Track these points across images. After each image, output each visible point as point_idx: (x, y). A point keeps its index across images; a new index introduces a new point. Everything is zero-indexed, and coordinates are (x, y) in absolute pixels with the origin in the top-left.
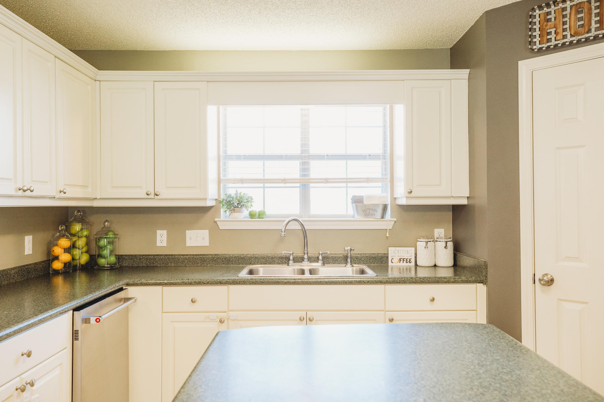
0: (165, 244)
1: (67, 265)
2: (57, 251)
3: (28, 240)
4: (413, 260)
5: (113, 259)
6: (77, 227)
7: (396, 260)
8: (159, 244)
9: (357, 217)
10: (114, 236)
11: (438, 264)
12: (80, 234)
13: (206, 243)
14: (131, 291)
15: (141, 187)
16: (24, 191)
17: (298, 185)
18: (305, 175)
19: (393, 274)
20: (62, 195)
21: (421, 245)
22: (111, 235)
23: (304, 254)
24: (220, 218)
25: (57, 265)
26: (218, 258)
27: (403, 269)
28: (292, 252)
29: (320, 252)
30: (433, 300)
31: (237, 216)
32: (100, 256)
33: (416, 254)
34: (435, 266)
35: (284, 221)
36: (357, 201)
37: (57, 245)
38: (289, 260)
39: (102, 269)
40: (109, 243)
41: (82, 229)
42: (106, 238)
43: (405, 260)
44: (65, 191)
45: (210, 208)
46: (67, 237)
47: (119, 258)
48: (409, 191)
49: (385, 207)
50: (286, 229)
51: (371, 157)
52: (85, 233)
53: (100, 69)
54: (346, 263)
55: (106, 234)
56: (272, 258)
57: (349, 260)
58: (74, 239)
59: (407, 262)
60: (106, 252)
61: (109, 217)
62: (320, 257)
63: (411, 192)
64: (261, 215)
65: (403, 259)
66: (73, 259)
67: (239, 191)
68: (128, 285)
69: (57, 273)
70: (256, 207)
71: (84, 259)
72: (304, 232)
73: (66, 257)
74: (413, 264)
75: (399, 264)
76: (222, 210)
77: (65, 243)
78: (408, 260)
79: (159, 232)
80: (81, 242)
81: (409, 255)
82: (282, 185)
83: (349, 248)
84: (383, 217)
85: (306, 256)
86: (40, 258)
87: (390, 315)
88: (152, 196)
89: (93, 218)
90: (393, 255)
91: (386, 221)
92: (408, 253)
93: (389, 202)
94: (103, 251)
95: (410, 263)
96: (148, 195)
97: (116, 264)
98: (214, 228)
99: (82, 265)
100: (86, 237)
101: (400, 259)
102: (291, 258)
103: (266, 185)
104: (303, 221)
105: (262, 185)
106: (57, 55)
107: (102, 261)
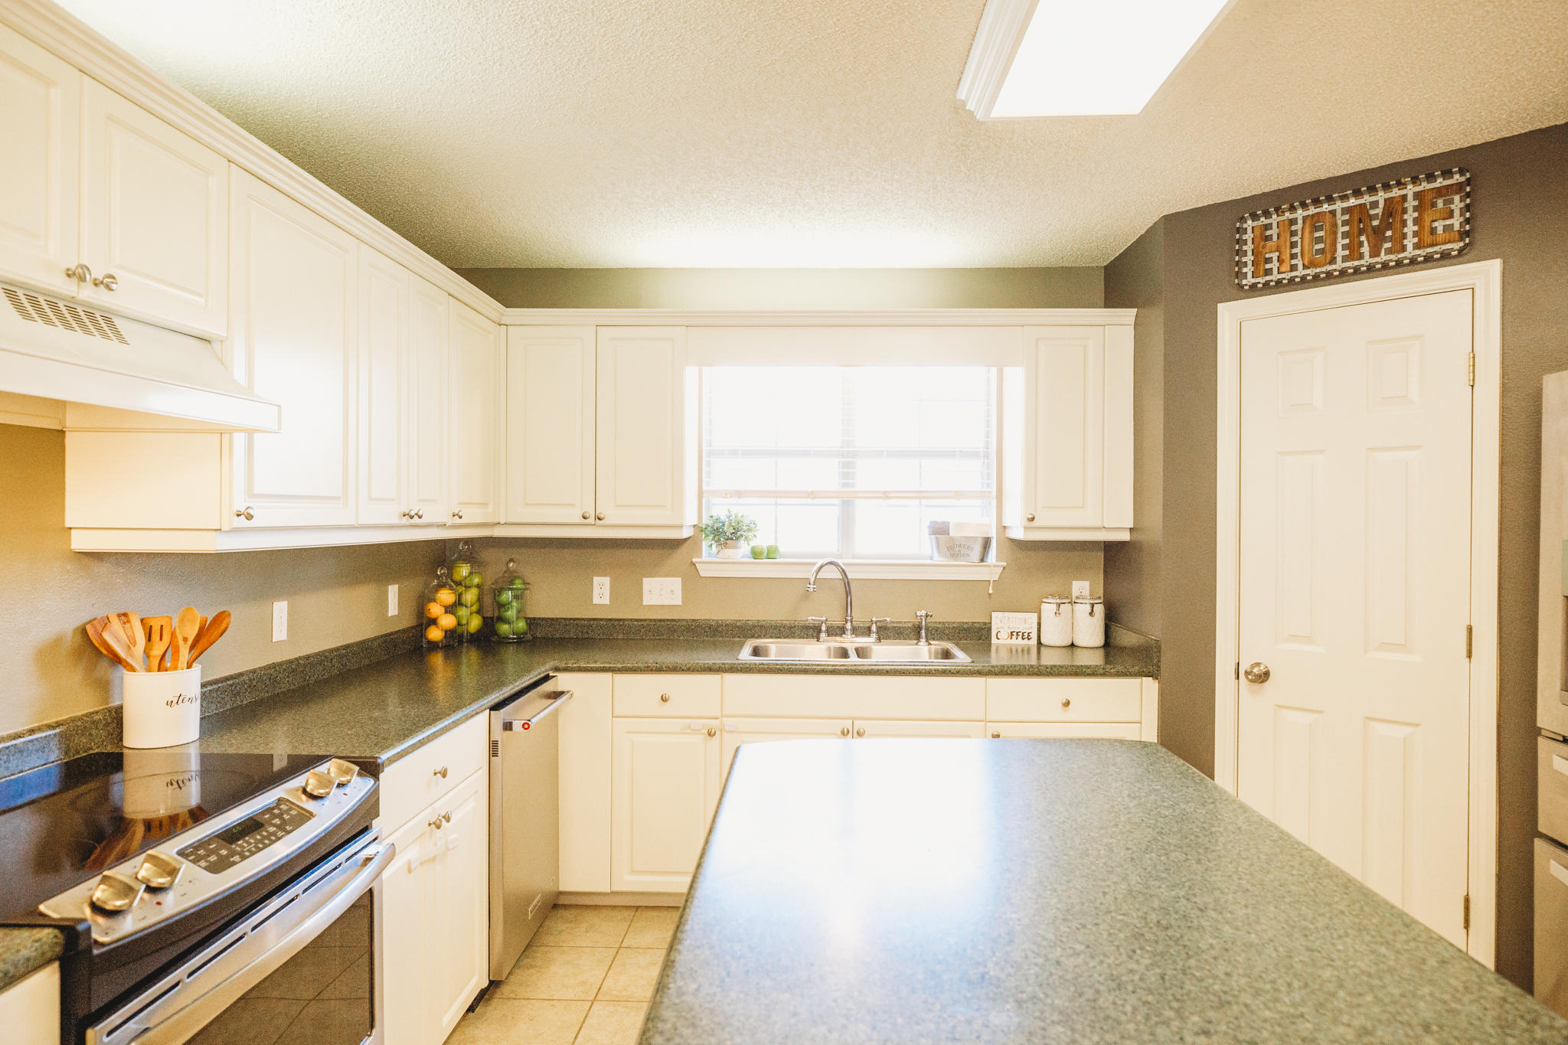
0: (606, 600)
1: (450, 634)
2: (435, 610)
3: (393, 590)
4: (1034, 636)
5: (521, 625)
6: (464, 570)
7: (1004, 635)
8: (596, 600)
9: (938, 559)
10: (523, 587)
11: (1077, 642)
12: (468, 582)
13: (677, 600)
14: (563, 681)
15: (573, 505)
16: (412, 517)
17: (837, 501)
18: (845, 485)
19: (998, 658)
20: (457, 520)
21: (1048, 609)
22: (518, 584)
23: (847, 622)
24: (701, 557)
25: (435, 634)
26: (698, 626)
27: (1017, 651)
28: (824, 619)
29: (874, 619)
30: (1067, 704)
31: (729, 553)
32: (501, 619)
33: (1039, 624)
34: (1073, 645)
35: (814, 564)
36: (940, 530)
37: (434, 601)
38: (820, 631)
39: (504, 641)
40: (516, 597)
41: (471, 573)
42: (511, 589)
43: (1021, 634)
44: (461, 514)
45: (686, 540)
46: (451, 588)
47: (532, 622)
48: (1030, 516)
49: (987, 543)
50: (818, 577)
51: (966, 455)
52: (476, 580)
53: (507, 306)
54: (918, 638)
55: (512, 582)
56: (790, 628)
57: (923, 632)
58: (461, 589)
59: (1023, 639)
60: (511, 614)
61: (514, 553)
62: (874, 628)
63: (1033, 519)
64: (771, 554)
65: (1017, 633)
66: (459, 624)
67: (735, 510)
68: (557, 669)
69: (434, 646)
70: (762, 540)
71: (475, 624)
72: (847, 584)
73: (448, 621)
74: (1034, 641)
75: (1009, 641)
76: (705, 544)
77: (446, 596)
78: (1026, 635)
79: (597, 580)
80: (470, 596)
81: (1027, 626)
82: (809, 501)
83: (923, 613)
84: (982, 560)
85: (849, 626)
86: (408, 622)
87: (994, 728)
88: (591, 520)
89: (488, 555)
90: (1000, 625)
91: (989, 566)
92: (1026, 622)
93: (993, 533)
94: (506, 611)
95: (1029, 639)
96: (584, 518)
97: (525, 633)
98: (691, 576)
99: (472, 635)
100: (478, 586)
101: (1012, 633)
102: (824, 628)
103: (780, 501)
104: (844, 564)
105: (772, 501)
106: (451, 293)
107: (504, 628)
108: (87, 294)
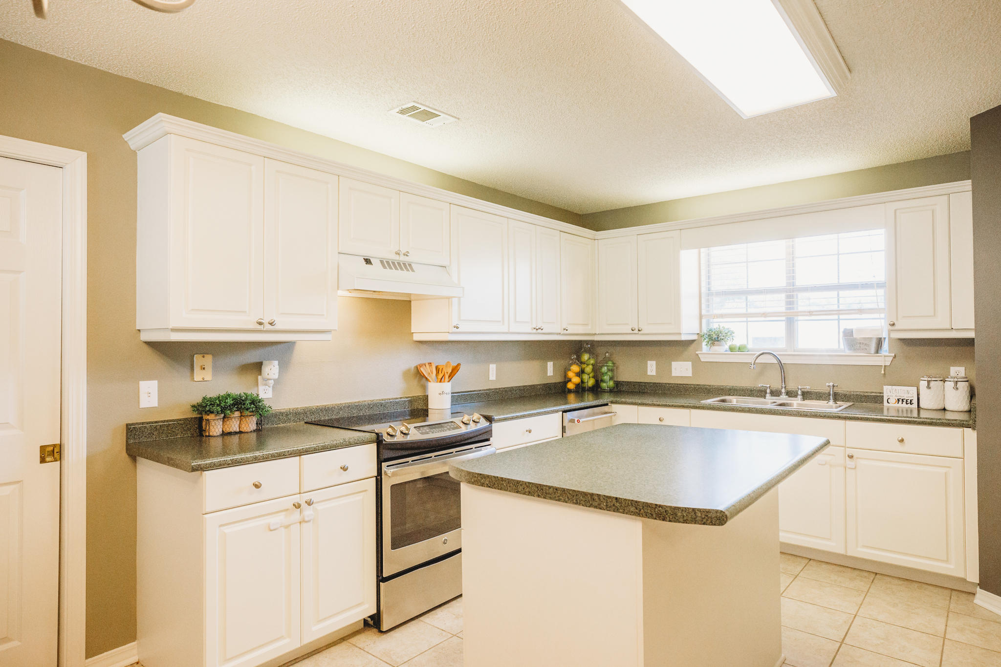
0: (654, 373)
1: (577, 386)
2: (571, 374)
3: (550, 365)
4: (915, 401)
5: (611, 384)
6: (586, 357)
7: (893, 400)
8: (649, 373)
9: (848, 352)
10: (612, 365)
11: (946, 408)
12: (588, 362)
13: (689, 373)
14: (615, 407)
15: (628, 324)
16: (537, 330)
17: (784, 318)
18: (790, 309)
19: (886, 415)
20: (565, 332)
21: (923, 384)
22: (610, 364)
23: (782, 388)
24: (701, 351)
25: (570, 386)
26: (699, 388)
27: (902, 411)
28: (768, 386)
29: (800, 387)
30: (902, 441)
31: (717, 349)
32: (602, 381)
33: (918, 395)
34: (944, 409)
35: (755, 354)
36: (848, 334)
37: (570, 370)
38: (766, 393)
39: (603, 391)
40: (609, 370)
41: (589, 359)
42: (607, 366)
43: (905, 400)
44: (567, 329)
45: (693, 341)
46: (577, 364)
47: (617, 384)
48: (892, 323)
49: (880, 342)
50: (756, 362)
52: (592, 361)
53: (597, 230)
54: (829, 399)
55: (607, 363)
56: (751, 391)
57: (831, 397)
58: (584, 366)
59: (907, 404)
60: (606, 378)
61: (611, 349)
62: (800, 392)
63: (894, 324)
64: (740, 349)
65: (902, 400)
66: (582, 382)
67: (722, 325)
68: (612, 402)
69: (570, 391)
70: (737, 342)
71: (591, 382)
72: (781, 366)
73: (576, 380)
74: (915, 405)
75: (896, 405)
76: (704, 343)
77: (576, 368)
78: (909, 401)
79: (649, 362)
80: (589, 369)
81: (909, 395)
82: (763, 319)
83: (831, 384)
84: (877, 352)
85: (783, 390)
86: (559, 379)
87: (850, 452)
88: (636, 331)
89: (600, 350)
90: (889, 394)
91: (881, 356)
92: (909, 392)
93: (885, 335)
94: (604, 376)
95: (911, 404)
96: (633, 330)
97: (614, 388)
98: (696, 362)
99: (590, 388)
100: (592, 364)
101: (898, 399)
102: (768, 391)
103: (749, 319)
104: (778, 355)
105: (745, 319)
106: (561, 230)
107: (604, 385)
108: (402, 258)
